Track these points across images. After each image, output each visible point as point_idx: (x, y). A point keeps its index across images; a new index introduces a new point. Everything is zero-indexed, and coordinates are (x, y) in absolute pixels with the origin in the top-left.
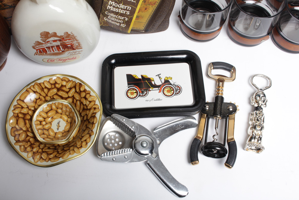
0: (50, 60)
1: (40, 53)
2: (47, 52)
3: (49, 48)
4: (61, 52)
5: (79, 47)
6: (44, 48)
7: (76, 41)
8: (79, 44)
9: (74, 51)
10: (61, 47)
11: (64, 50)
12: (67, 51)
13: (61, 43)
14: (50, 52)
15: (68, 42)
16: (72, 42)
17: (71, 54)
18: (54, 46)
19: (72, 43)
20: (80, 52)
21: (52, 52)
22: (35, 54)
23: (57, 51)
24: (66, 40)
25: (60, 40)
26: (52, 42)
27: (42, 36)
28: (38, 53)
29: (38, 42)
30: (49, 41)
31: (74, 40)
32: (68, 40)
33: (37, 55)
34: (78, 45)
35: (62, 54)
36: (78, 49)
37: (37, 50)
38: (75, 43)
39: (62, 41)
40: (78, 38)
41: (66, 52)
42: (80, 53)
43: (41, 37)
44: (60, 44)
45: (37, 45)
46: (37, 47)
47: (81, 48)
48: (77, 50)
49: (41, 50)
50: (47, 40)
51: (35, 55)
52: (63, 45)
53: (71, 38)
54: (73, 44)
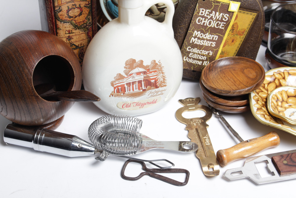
0: (125, 105)
1: (117, 92)
2: (125, 91)
3: (129, 84)
4: (141, 91)
5: (164, 84)
6: (124, 85)
7: (162, 74)
8: (164, 79)
9: (157, 90)
10: (143, 83)
11: (145, 88)
12: (149, 89)
13: (144, 77)
14: (129, 92)
15: (152, 76)
16: (157, 75)
17: (152, 94)
18: (136, 82)
19: (157, 77)
20: (163, 92)
21: (132, 91)
22: (111, 94)
23: (137, 90)
24: (151, 72)
25: (144, 73)
26: (135, 75)
27: (127, 65)
28: (115, 93)
29: (120, 74)
30: (133, 74)
31: (159, 73)
32: (153, 73)
33: (112, 95)
34: (163, 81)
35: (142, 95)
36: (162, 87)
37: (115, 88)
38: (160, 78)
39: (147, 74)
40: (164, 70)
41: (148, 92)
42: (163, 94)
43: (125, 68)
44: (143, 79)
45: (117, 80)
46: (117, 83)
47: (165, 86)
48: (160, 89)
49: (120, 88)
50: (130, 73)
51: (110, 96)
52: (146, 80)
53: (157, 69)
54: (158, 79)
